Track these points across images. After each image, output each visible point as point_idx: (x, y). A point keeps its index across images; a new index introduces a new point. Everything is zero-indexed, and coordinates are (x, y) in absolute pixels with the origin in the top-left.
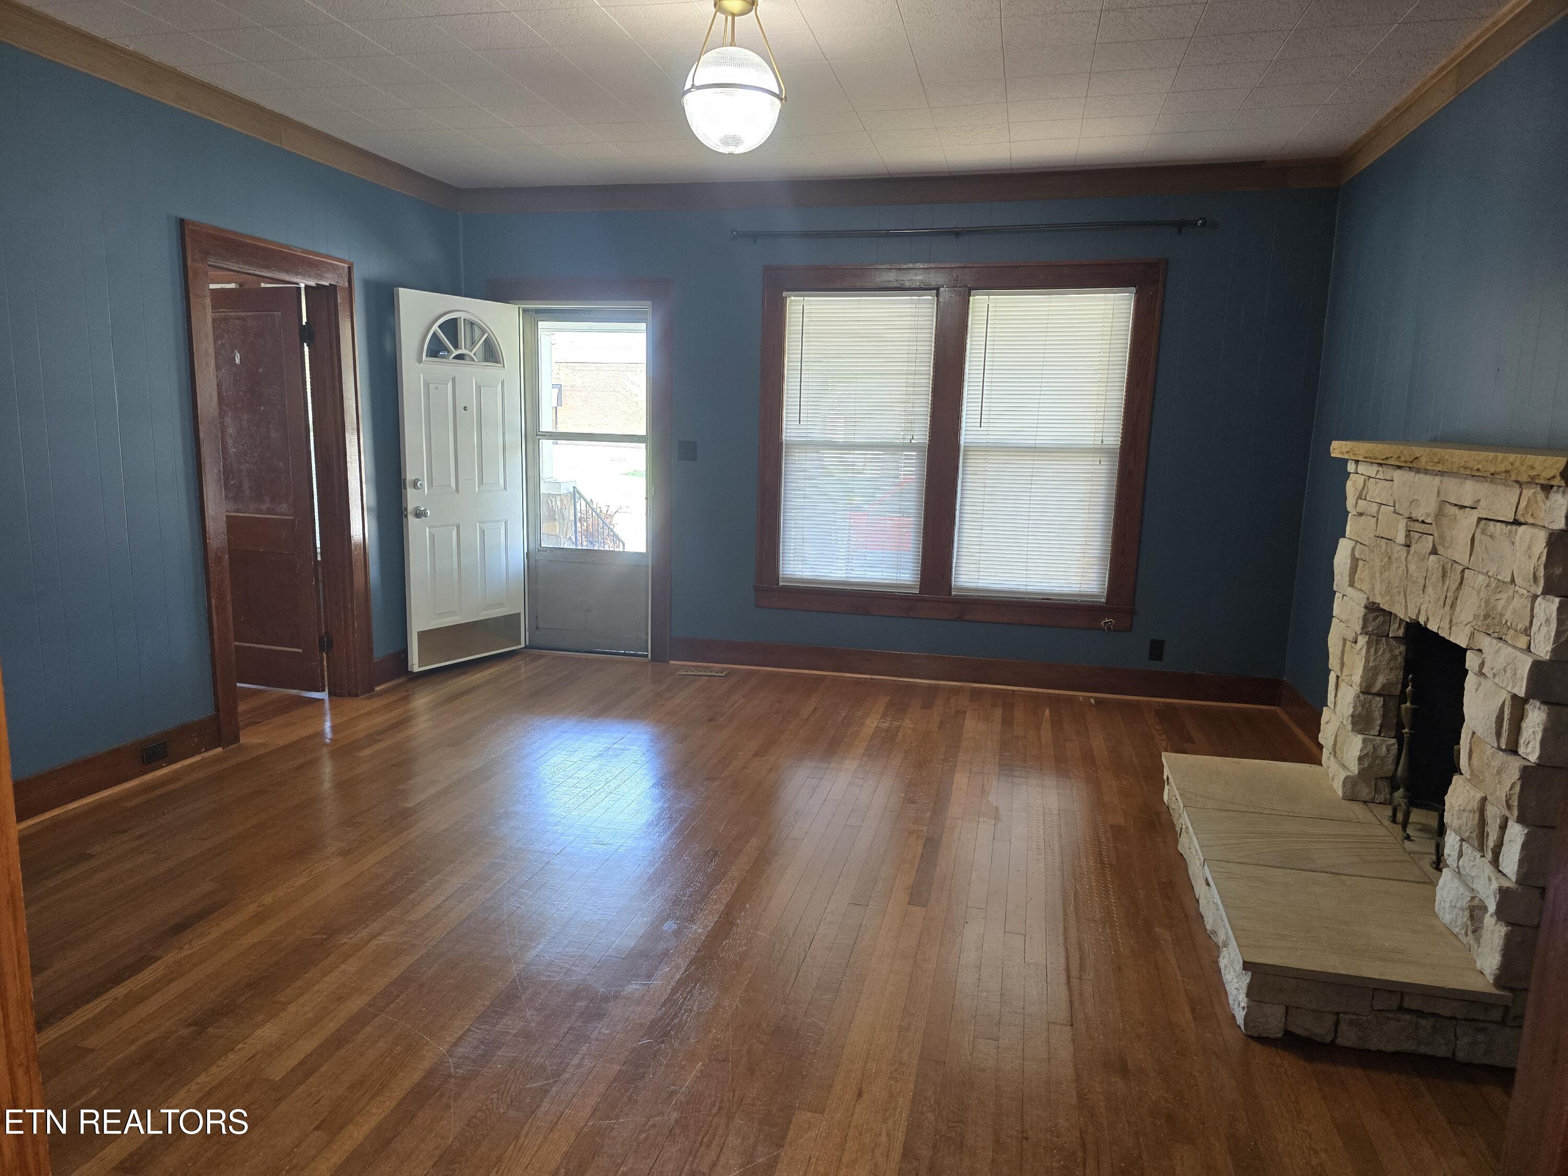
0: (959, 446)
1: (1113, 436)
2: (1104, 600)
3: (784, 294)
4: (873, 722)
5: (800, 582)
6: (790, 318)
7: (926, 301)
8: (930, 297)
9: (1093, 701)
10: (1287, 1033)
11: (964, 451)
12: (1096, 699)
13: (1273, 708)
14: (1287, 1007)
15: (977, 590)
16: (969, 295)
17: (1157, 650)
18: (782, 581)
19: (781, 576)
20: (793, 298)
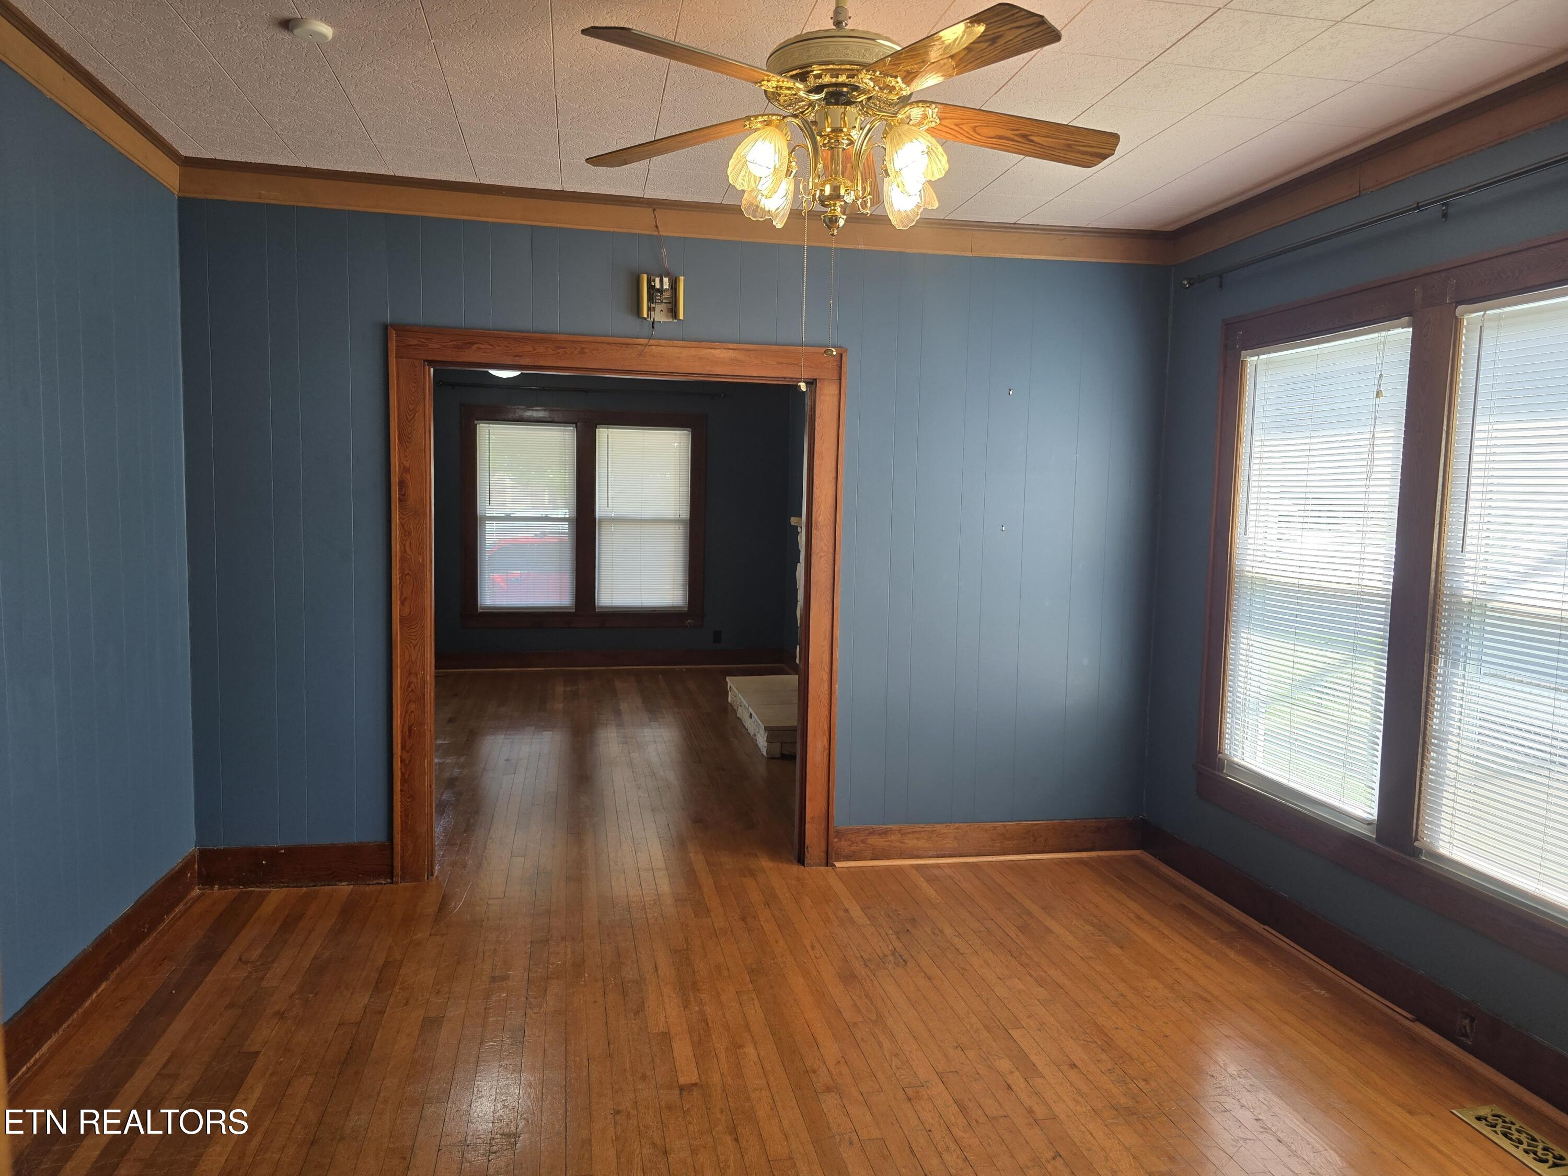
0: (595, 519)
1: (684, 512)
2: (686, 609)
3: (476, 422)
4: (560, 689)
5: (495, 609)
6: (479, 434)
7: (568, 431)
8: (572, 428)
9: (684, 670)
10: (782, 754)
11: (599, 522)
12: (686, 669)
13: (780, 665)
14: (781, 743)
15: (612, 607)
16: (596, 428)
17: (717, 637)
18: (481, 609)
19: (479, 605)
20: (481, 425)
